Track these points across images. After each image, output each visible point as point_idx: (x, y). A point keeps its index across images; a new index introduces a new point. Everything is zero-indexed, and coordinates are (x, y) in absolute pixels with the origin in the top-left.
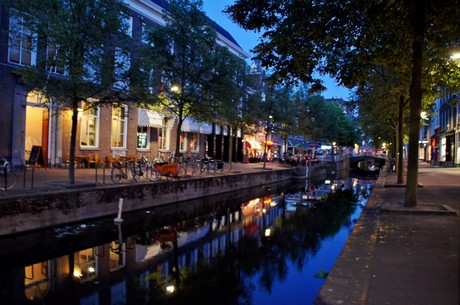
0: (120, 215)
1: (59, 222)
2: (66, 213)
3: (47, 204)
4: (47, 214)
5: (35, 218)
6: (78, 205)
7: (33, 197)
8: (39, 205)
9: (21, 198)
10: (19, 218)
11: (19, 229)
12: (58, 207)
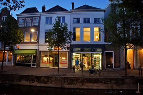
0: (138, 90)
1: (114, 88)
2: (118, 86)
3: (110, 82)
4: (110, 85)
5: (105, 85)
6: (123, 83)
7: (105, 79)
8: (107, 82)
9: (101, 78)
10: (100, 84)
11: (99, 88)
12: (114, 83)
